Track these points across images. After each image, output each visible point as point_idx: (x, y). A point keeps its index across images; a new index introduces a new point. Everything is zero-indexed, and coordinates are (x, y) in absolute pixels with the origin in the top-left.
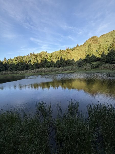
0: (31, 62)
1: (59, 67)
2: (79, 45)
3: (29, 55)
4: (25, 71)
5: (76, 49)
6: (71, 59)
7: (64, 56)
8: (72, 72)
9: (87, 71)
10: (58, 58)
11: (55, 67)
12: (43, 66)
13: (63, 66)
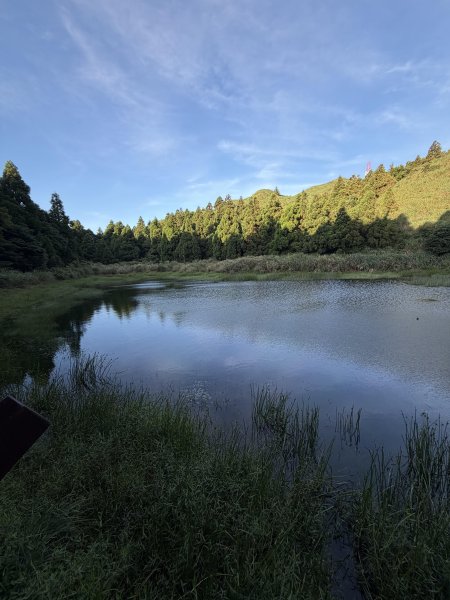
0: (219, 232)
1: (330, 251)
3: (213, 205)
4: (197, 263)
5: (422, 167)
6: (393, 216)
7: (354, 204)
8: (394, 279)
10: (328, 214)
11: (308, 252)
12: (260, 247)
13: (347, 247)
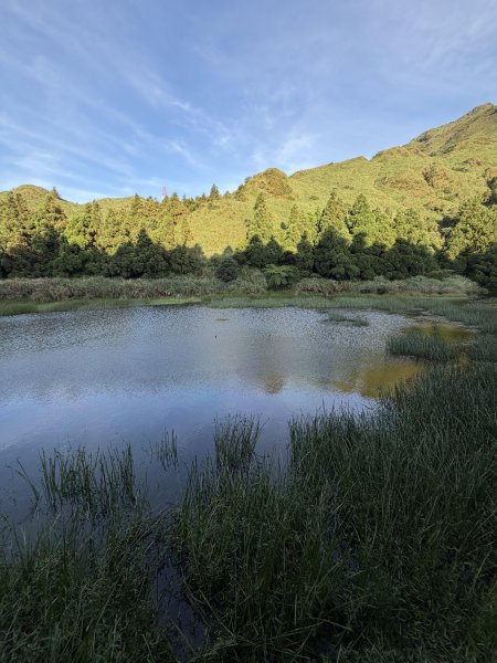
2: (222, 193)
7: (155, 228)
8: (198, 303)
9: (252, 298)
10: (128, 234)
13: (154, 272)
